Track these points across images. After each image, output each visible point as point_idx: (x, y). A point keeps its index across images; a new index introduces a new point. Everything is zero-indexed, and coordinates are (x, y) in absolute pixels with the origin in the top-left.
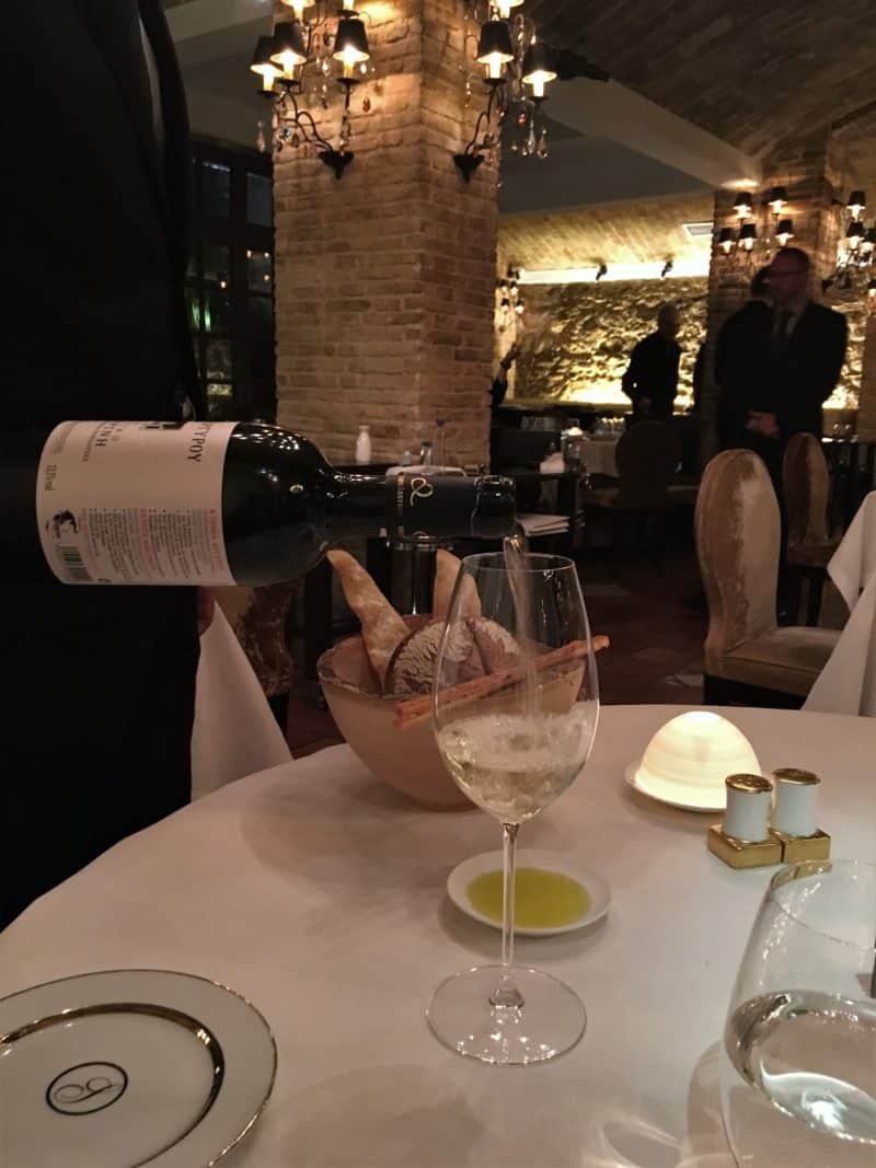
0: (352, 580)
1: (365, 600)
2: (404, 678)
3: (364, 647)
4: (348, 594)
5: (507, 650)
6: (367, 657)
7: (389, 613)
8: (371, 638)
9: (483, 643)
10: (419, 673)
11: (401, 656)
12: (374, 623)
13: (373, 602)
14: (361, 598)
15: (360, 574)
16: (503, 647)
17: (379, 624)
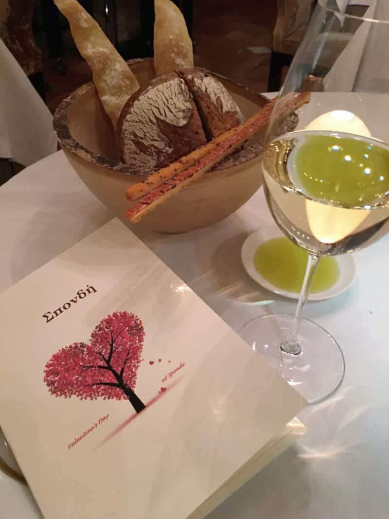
0: (79, 27)
1: (94, 47)
2: (133, 140)
3: (96, 93)
4: (77, 40)
5: (225, 109)
6: (100, 104)
7: (115, 60)
8: (102, 85)
9: (203, 104)
10: (145, 136)
11: (128, 117)
12: (103, 70)
13: (101, 49)
14: (90, 46)
15: (86, 21)
16: (222, 107)
17: (108, 71)
